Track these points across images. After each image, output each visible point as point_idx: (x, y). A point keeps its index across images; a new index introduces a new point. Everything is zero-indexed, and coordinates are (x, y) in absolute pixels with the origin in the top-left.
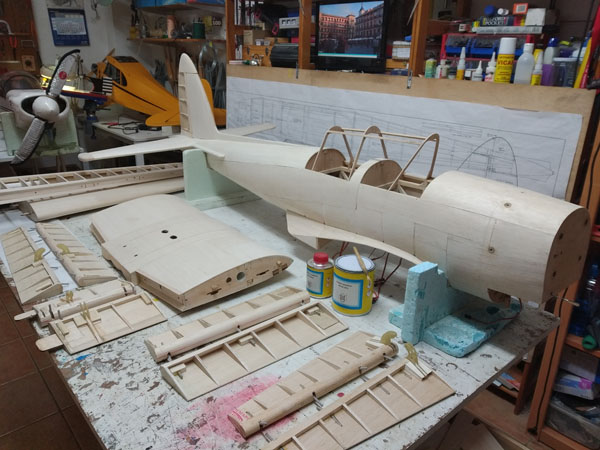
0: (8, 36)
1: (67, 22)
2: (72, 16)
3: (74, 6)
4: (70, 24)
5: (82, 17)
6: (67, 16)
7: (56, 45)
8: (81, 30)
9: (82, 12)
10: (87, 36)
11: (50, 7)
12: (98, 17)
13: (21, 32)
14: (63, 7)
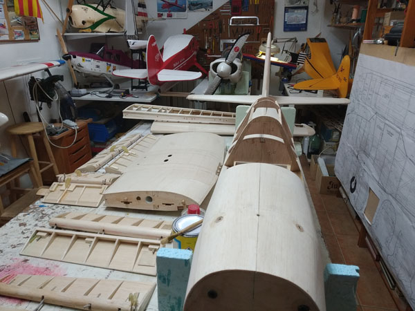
0: (257, 26)
1: (295, 15)
2: (299, 11)
3: (302, 4)
4: (298, 17)
5: (306, 11)
6: (296, 11)
7: (285, 31)
8: (303, 20)
9: (307, 8)
10: (306, 24)
11: (287, 6)
12: (317, 11)
13: (265, 23)
14: (295, 5)
